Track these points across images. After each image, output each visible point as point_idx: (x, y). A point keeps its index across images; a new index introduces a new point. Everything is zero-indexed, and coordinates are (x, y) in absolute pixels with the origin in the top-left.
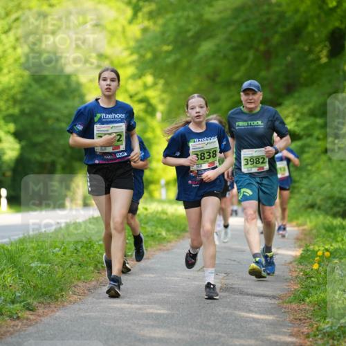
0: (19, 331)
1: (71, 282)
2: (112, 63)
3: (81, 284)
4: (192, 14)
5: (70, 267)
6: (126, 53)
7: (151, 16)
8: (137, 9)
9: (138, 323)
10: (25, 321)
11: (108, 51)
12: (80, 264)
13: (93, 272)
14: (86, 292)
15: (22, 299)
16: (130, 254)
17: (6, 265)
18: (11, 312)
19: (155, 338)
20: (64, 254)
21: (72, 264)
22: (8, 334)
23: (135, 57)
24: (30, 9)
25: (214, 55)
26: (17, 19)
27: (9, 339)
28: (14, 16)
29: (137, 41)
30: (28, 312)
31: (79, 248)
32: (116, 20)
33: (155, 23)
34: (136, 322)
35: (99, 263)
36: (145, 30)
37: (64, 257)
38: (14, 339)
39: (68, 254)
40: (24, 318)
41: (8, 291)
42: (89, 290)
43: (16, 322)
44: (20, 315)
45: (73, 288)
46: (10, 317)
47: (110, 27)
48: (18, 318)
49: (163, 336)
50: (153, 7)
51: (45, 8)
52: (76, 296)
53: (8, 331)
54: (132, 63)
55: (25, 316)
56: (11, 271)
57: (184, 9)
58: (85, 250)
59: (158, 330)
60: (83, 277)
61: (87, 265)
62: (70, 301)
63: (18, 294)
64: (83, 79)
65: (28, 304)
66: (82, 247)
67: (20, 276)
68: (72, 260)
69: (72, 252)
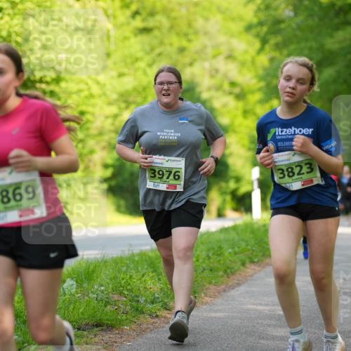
0: (157, 328)
1: (204, 286)
2: (242, 89)
3: (212, 287)
4: (314, 45)
5: (202, 272)
6: (254, 81)
7: (278, 47)
8: (264, 41)
9: (262, 323)
10: (163, 319)
11: (239, 79)
12: (211, 270)
13: (222, 276)
14: (216, 294)
15: (160, 300)
16: (256, 260)
17: (147, 269)
18: (151, 311)
19: (277, 337)
20: (198, 260)
21: (204, 269)
22: (149, 330)
23: (262, 84)
24: (171, 45)
25: (335, 81)
26: (160, 54)
27: (149, 335)
28: (157, 51)
29: (265, 69)
30: (165, 312)
31: (211, 255)
32: (246, 52)
33: (281, 53)
34: (260, 322)
35: (228, 268)
36: (272, 60)
37: (197, 263)
38: (153, 335)
39: (201, 260)
40: (162, 317)
41: (148, 292)
42: (219, 293)
43: (156, 320)
44: (158, 314)
45: (205, 291)
46: (150, 315)
47: (240, 58)
48: (157, 316)
49: (284, 335)
50: (279, 39)
51: (184, 43)
52: (207, 298)
53: (148, 328)
54: (260, 89)
55: (163, 314)
56: (151, 275)
57: (307, 40)
58: (216, 257)
59: (280, 330)
60: (213, 281)
61: (217, 270)
62: (202, 302)
63: (157, 296)
64: (217, 104)
65: (165, 304)
66: (213, 254)
67: (159, 279)
68: (204, 265)
69: (204, 259)
